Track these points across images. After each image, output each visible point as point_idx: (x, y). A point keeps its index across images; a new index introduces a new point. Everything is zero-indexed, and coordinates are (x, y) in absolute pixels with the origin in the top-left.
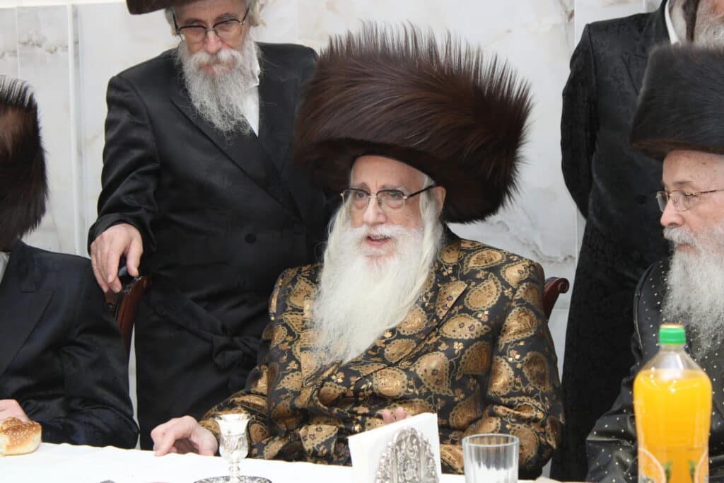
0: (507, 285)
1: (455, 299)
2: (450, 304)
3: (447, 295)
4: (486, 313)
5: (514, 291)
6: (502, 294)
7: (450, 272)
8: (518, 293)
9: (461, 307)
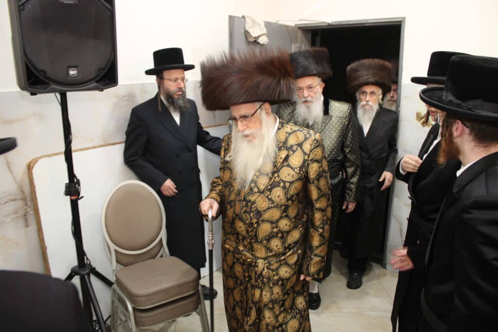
0: (305, 154)
1: (283, 158)
2: (281, 161)
3: (280, 157)
4: (298, 169)
5: (309, 156)
6: (304, 159)
7: (282, 145)
8: (310, 156)
9: (287, 163)
